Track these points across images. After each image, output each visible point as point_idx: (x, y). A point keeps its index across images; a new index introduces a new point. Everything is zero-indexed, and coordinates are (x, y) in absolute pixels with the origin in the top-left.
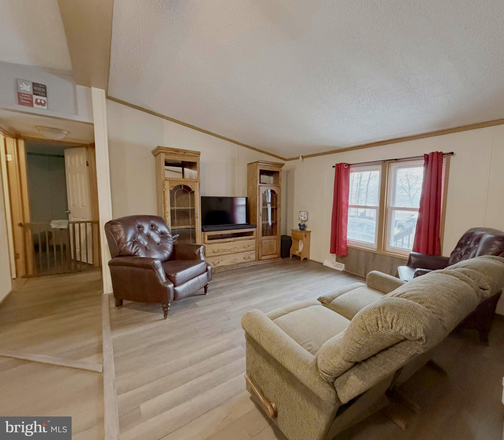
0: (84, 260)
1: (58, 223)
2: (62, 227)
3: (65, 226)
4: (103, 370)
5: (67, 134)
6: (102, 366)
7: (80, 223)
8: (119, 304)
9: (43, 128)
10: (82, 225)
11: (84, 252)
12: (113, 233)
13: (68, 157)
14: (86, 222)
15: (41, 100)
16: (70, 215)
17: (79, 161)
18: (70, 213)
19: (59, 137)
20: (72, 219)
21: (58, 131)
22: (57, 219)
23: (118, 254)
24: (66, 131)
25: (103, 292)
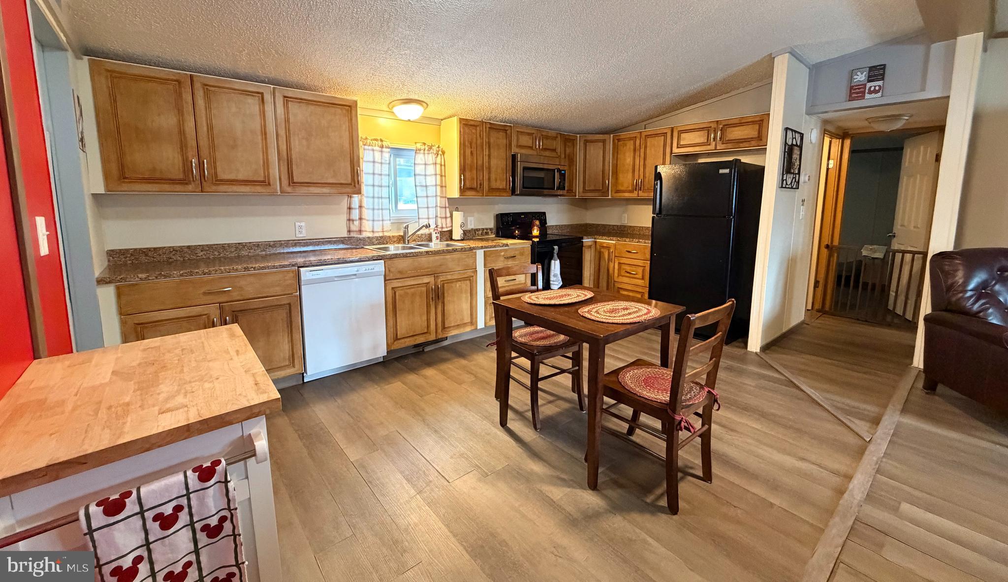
0: (899, 311)
1: (871, 249)
2: (876, 255)
3: (880, 255)
4: (870, 440)
5: (907, 119)
6: (871, 436)
7: (904, 252)
8: (930, 386)
9: (876, 120)
10: (908, 257)
11: (902, 298)
12: (943, 271)
13: (909, 150)
14: (914, 253)
15: (875, 86)
16: (894, 241)
17: (925, 154)
18: (894, 236)
19: (898, 125)
20: (895, 246)
21: (896, 117)
22: (872, 244)
23: (944, 309)
24: (908, 115)
25: (912, 364)
